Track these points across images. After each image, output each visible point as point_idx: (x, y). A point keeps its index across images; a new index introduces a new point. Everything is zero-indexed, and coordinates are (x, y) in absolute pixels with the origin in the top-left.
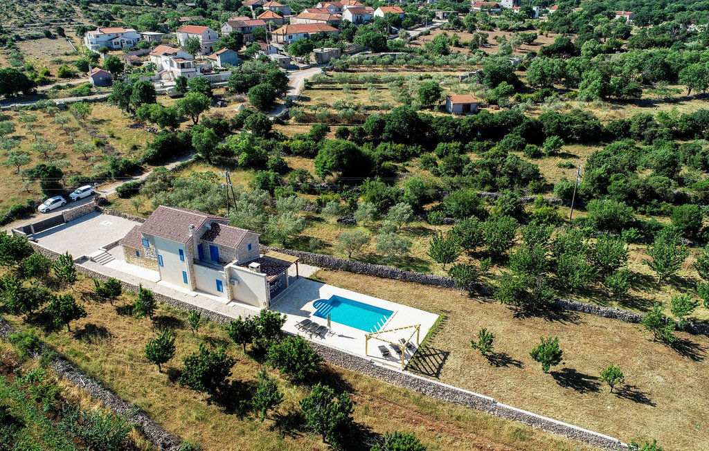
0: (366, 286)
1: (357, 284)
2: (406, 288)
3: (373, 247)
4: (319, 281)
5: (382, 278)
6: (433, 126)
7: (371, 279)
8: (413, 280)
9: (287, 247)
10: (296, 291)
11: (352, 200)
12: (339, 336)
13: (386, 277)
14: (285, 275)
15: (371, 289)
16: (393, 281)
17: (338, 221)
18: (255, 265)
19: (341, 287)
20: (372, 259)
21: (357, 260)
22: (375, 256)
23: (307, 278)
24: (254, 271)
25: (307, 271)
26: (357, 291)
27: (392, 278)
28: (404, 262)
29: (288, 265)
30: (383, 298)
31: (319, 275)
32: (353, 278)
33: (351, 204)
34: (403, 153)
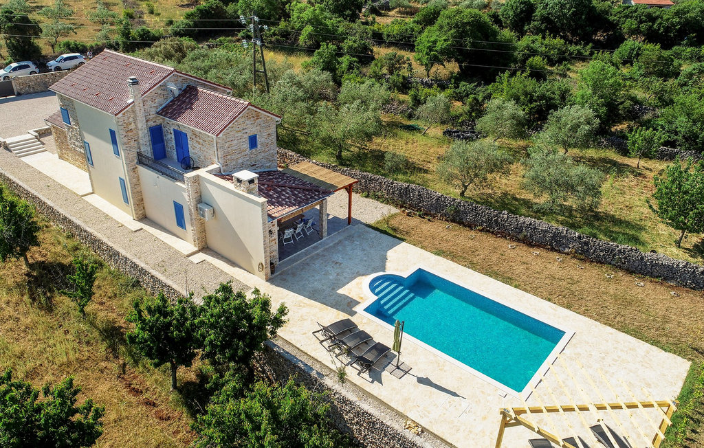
0: (494, 259)
1: (474, 251)
2: (589, 276)
3: (512, 182)
4: (393, 234)
5: (531, 245)
6: (612, 18)
7: (506, 245)
8: (605, 259)
9: (341, 164)
10: (340, 248)
11: (475, 99)
12: (421, 381)
13: (539, 245)
14: (321, 211)
15: (504, 268)
16: (556, 256)
17: (444, 133)
18: (246, 175)
19: (439, 253)
20: (508, 203)
21: (477, 202)
22: (516, 199)
23: (369, 226)
24: (241, 191)
25: (370, 211)
26: (473, 266)
27: (553, 249)
28: (578, 217)
29: (328, 190)
30: (535, 291)
31: (394, 223)
32: (465, 238)
33: (472, 106)
34: (561, 52)
